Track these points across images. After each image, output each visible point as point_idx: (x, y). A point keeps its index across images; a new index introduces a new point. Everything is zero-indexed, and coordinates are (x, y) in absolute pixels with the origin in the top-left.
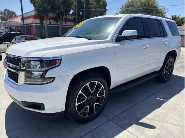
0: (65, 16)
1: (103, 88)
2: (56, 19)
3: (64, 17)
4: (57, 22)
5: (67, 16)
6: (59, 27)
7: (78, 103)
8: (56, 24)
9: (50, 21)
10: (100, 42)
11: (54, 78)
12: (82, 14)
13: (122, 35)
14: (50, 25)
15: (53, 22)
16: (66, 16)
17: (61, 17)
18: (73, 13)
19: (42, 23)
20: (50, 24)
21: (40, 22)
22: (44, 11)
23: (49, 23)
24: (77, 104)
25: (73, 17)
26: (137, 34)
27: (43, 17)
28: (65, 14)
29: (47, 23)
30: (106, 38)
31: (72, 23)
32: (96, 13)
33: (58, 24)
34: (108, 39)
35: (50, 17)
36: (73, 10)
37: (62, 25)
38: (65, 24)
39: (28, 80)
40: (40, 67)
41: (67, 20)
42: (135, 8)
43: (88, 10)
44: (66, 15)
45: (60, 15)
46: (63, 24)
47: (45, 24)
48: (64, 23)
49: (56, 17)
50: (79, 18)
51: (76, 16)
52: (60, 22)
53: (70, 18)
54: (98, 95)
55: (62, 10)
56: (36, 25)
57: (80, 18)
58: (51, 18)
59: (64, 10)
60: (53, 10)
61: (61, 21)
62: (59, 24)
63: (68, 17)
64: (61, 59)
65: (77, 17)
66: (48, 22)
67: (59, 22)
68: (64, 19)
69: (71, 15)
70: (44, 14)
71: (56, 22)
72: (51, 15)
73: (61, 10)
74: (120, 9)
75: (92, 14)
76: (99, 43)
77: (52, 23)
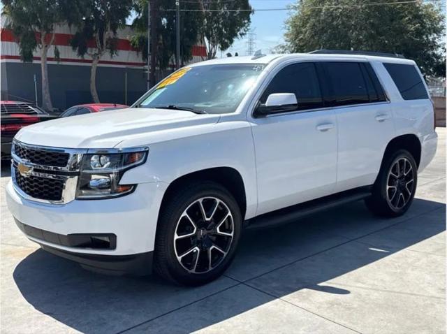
0: (112, 33)
1: (229, 217)
2: (81, 42)
3: (108, 34)
4: (82, 53)
5: (118, 31)
6: (91, 67)
7: (179, 235)
8: (80, 58)
9: (59, 47)
10: (220, 117)
11: (135, 186)
12: (168, 25)
13: (266, 104)
14: (55, 63)
15: (68, 52)
16: (115, 33)
17: (96, 35)
18: (136, 21)
19: (27, 56)
20: (57, 58)
21: (23, 52)
22: (38, 15)
23: (53, 56)
24: (176, 237)
25: (139, 34)
26: (295, 101)
27: (33, 34)
28: (108, 26)
29: (48, 56)
30: (234, 111)
31: (135, 53)
32: (217, 22)
33: (86, 57)
34: (238, 112)
35: (57, 35)
36: (138, 11)
37: (100, 62)
38: (112, 57)
39: (83, 192)
40: (109, 166)
41: (115, 45)
42: (339, 6)
43: (187, 13)
44: (114, 28)
45: (94, 28)
46: (102, 59)
47: (39, 59)
48: (106, 56)
49: (77, 33)
50: (159, 39)
51: (149, 29)
52: (95, 51)
53: (128, 38)
54: (220, 231)
55: (100, 11)
56: (7, 63)
57: (161, 37)
58: (62, 40)
59: (107, 12)
60: (68, 14)
61: (96, 47)
62: (91, 59)
63: (121, 34)
64: (147, 152)
65: (150, 34)
66: (51, 53)
67: (89, 50)
68: (107, 42)
69: (132, 27)
70: (38, 24)
71: (79, 51)
72: (60, 29)
73: (97, 13)
74: (295, 8)
75: (202, 22)
76: (219, 120)
77: (61, 56)
